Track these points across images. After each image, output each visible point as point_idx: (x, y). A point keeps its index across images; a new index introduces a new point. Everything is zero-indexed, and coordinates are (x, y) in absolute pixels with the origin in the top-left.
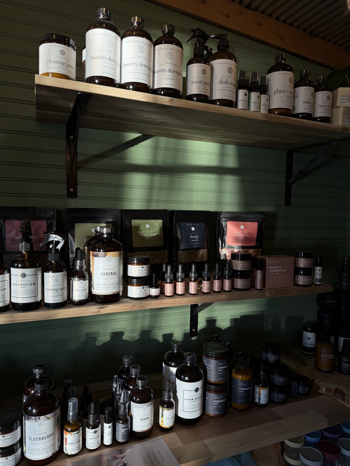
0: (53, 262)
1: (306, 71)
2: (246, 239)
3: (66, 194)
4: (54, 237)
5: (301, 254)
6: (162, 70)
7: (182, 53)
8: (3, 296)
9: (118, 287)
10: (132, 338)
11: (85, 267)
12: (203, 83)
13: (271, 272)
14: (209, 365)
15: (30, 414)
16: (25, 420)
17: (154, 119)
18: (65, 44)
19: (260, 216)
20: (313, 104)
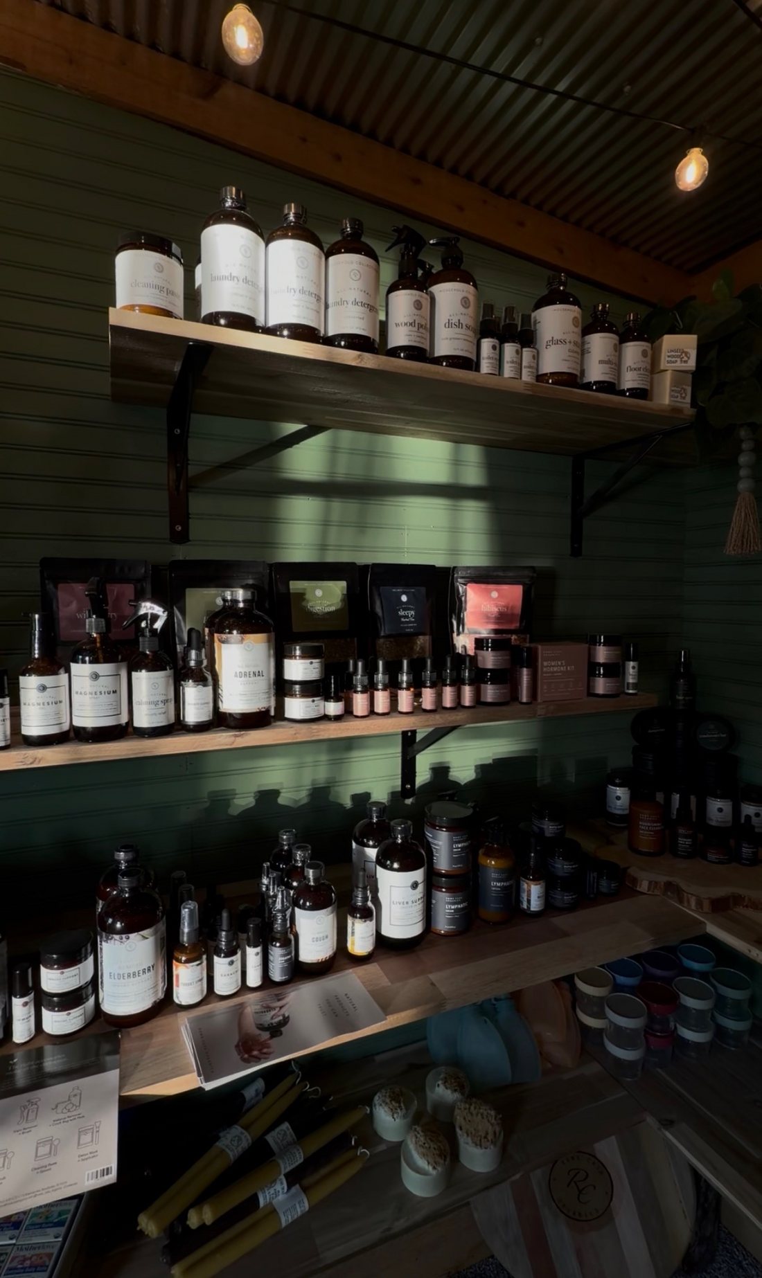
0: (148, 652)
1: (604, 306)
2: (502, 617)
3: (167, 534)
4: (148, 607)
5: (600, 639)
6: (341, 303)
7: (377, 271)
8: (58, 713)
9: (266, 700)
10: (296, 801)
11: (205, 663)
12: (416, 326)
13: (546, 673)
14: (436, 842)
15: (111, 931)
16: (101, 941)
17: (329, 393)
18: (163, 252)
19: (526, 573)
20: (616, 364)
